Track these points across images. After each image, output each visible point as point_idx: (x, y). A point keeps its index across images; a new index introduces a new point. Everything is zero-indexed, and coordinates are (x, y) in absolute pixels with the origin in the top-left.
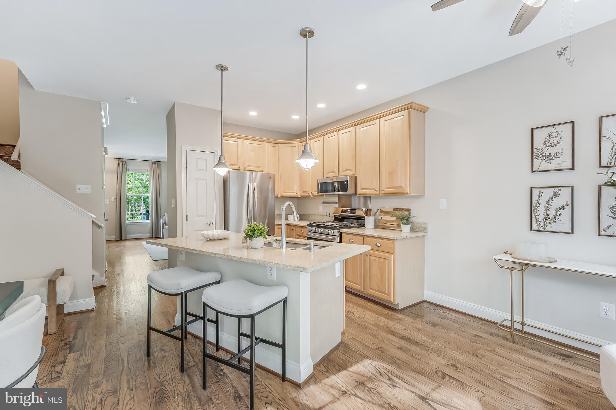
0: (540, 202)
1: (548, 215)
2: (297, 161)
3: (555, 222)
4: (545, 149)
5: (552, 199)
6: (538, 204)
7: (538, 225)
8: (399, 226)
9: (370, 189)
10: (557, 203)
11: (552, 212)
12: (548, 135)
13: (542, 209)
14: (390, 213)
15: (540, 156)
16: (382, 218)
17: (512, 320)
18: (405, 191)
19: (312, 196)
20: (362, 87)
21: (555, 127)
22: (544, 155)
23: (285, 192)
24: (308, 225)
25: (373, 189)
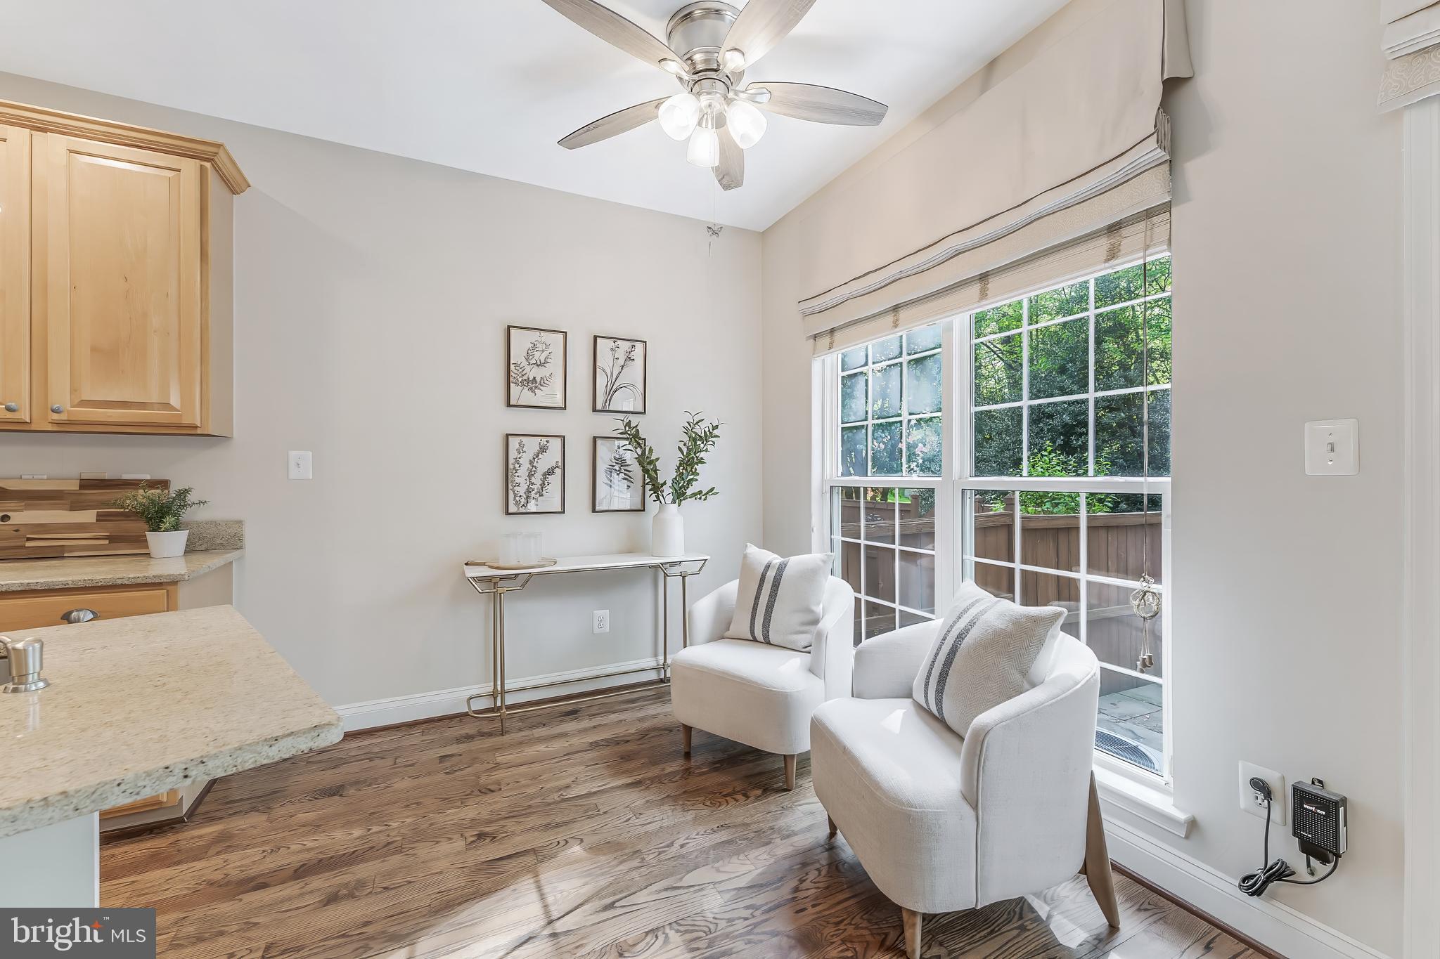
0: (521, 461)
1: (533, 484)
3: (542, 495)
4: (528, 368)
5: (537, 456)
6: (517, 466)
7: (517, 503)
8: (131, 540)
10: (544, 464)
11: (537, 480)
12: (532, 345)
13: (521, 477)
14: (59, 499)
15: (520, 380)
16: (6, 518)
18: (186, 420)
21: (542, 333)
22: (525, 377)
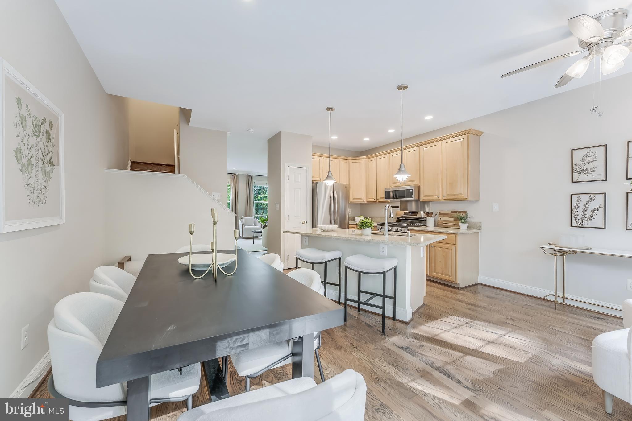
0: (579, 205)
1: (585, 215)
2: (394, 176)
3: (591, 220)
4: (583, 166)
5: (589, 202)
6: (577, 207)
7: (577, 223)
8: (457, 225)
9: (432, 196)
10: (592, 206)
11: (588, 213)
12: (585, 155)
13: (580, 211)
14: (448, 215)
15: (579, 171)
16: (441, 219)
17: (556, 296)
18: (465, 197)
19: (378, 202)
20: (429, 118)
21: (591, 149)
22: (582, 169)
23: (354, 199)
24: (378, 225)
25: (435, 196)
